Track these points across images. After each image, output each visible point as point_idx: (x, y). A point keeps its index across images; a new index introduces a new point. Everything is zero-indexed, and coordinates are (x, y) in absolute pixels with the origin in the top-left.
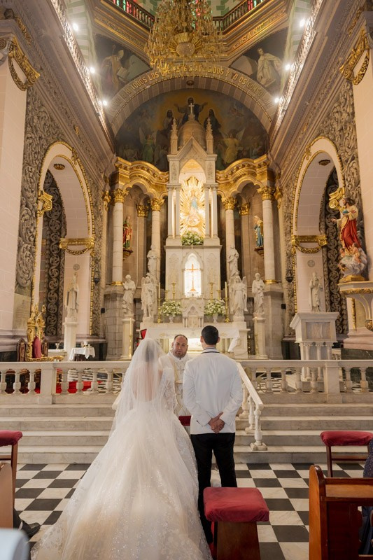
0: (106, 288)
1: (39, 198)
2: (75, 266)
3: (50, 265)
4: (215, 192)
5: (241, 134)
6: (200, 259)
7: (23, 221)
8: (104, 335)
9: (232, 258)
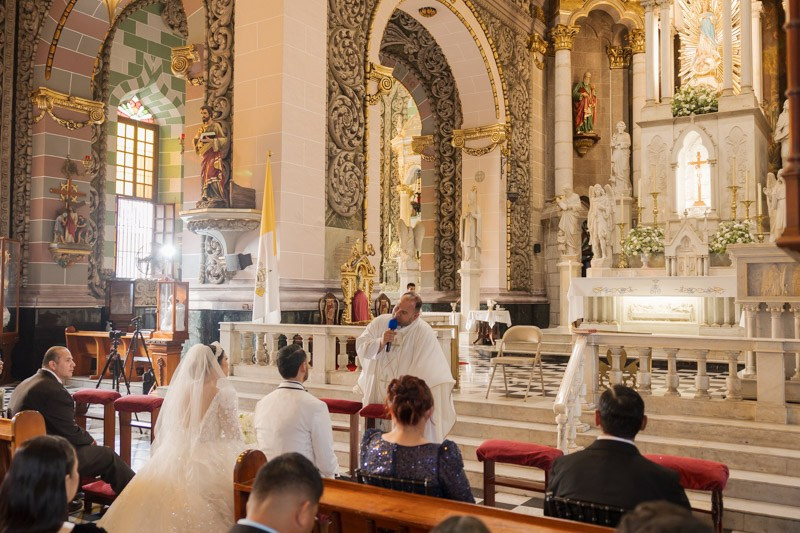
0: (545, 207)
1: (368, 76)
2: (477, 175)
3: (441, 176)
6: (712, 142)
7: (335, 116)
8: (544, 289)
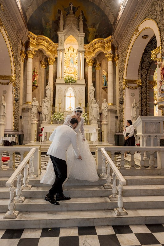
0: (23, 105)
2: (4, 91)
4: (83, 54)
5: (97, 26)
6: (74, 90)
8: (22, 130)
9: (91, 91)
